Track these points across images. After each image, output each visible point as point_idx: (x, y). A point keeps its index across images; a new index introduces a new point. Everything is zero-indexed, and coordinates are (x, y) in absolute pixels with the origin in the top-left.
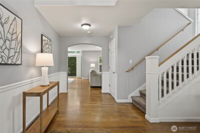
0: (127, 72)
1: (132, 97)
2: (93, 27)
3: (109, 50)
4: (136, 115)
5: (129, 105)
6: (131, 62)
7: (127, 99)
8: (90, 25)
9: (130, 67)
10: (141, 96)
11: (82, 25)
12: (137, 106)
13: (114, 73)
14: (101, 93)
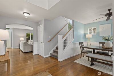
0: (48, 42)
1: (51, 54)
2: (31, 15)
3: (37, 30)
4: (54, 61)
5: (49, 57)
6: (50, 37)
7: (48, 55)
8: (29, 14)
9: (50, 39)
10: (54, 52)
11: (24, 13)
12: (54, 57)
13: (42, 43)
14: (33, 55)
